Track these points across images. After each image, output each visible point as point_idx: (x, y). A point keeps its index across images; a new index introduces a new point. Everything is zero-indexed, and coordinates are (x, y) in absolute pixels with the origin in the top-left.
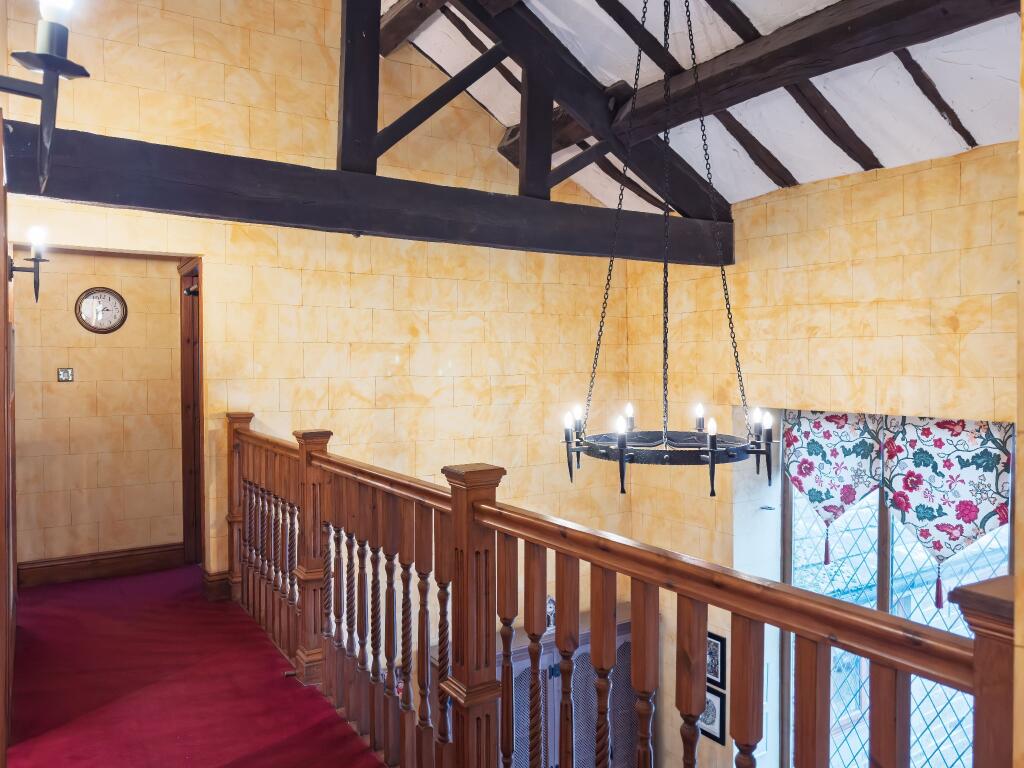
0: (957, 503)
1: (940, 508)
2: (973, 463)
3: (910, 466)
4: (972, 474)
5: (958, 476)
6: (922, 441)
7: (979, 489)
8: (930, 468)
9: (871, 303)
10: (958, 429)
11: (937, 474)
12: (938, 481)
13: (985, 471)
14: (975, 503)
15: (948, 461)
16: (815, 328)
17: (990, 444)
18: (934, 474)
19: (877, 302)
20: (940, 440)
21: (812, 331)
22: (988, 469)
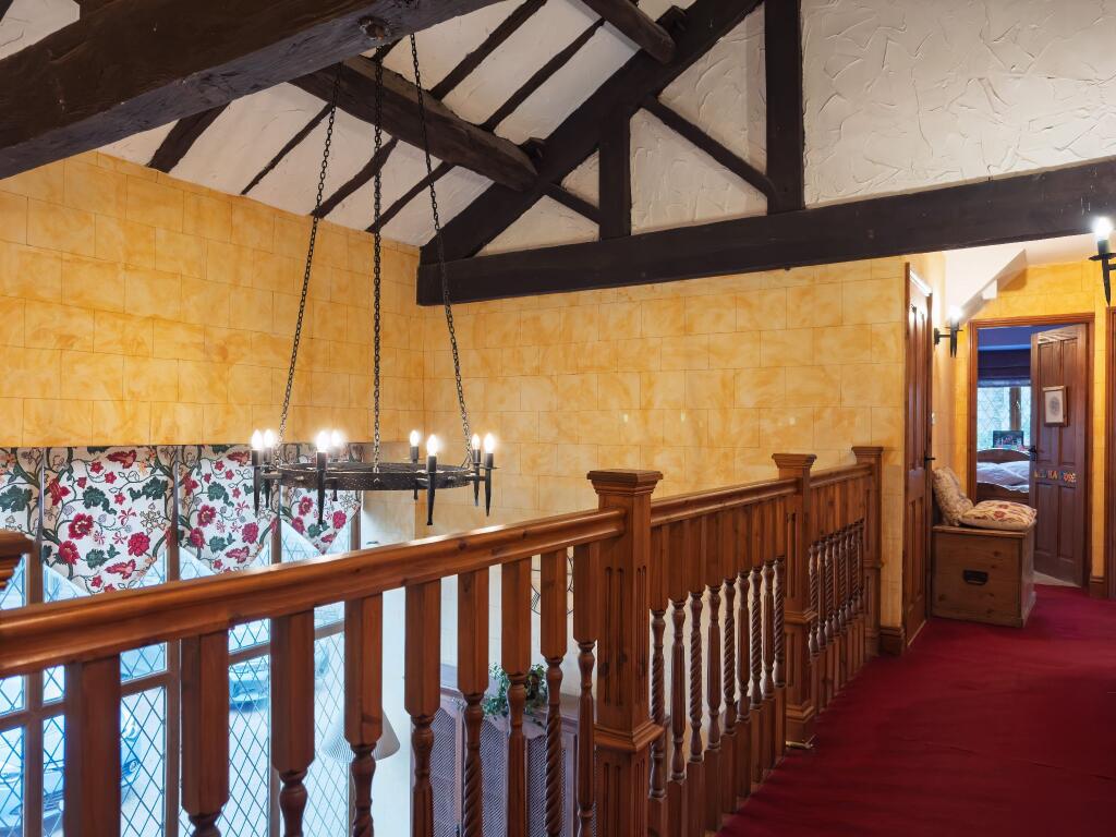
0: (129, 538)
1: (112, 548)
2: (144, 493)
3: (79, 508)
4: (143, 504)
5: (130, 510)
6: (91, 478)
7: (149, 518)
8: (100, 507)
9: (148, 318)
10: (129, 460)
11: (108, 511)
12: (110, 518)
14: (146, 534)
15: (120, 495)
16: (73, 337)
17: (158, 472)
19: (154, 319)
20: (112, 474)
21: (66, 341)
22: (157, 496)
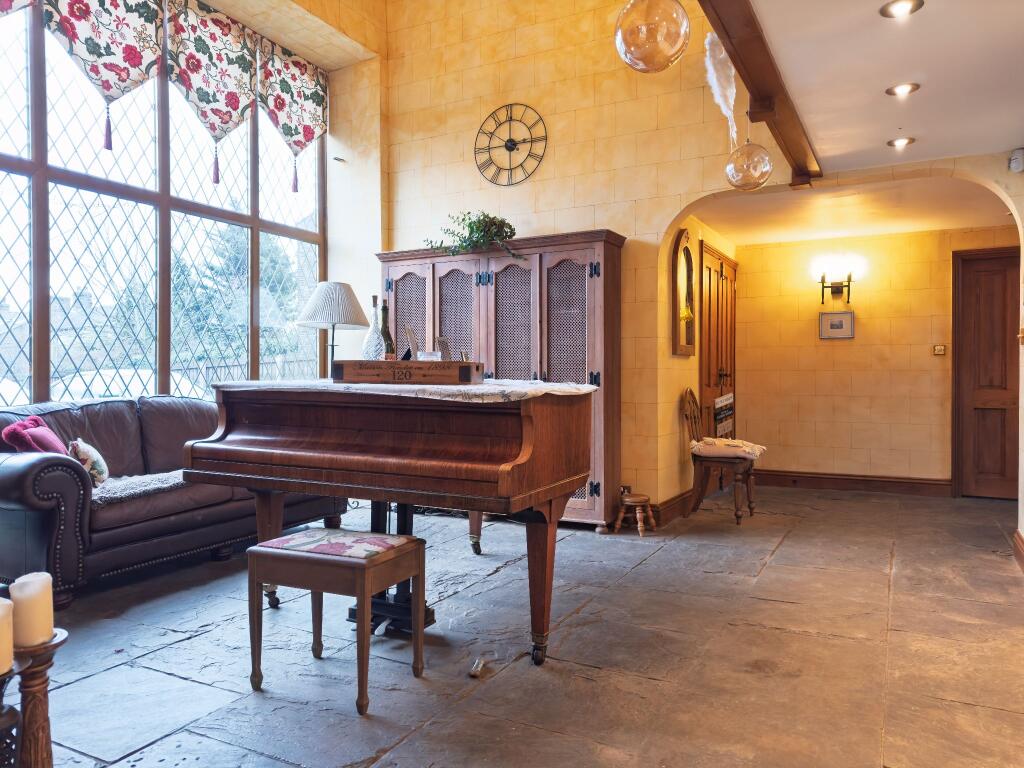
2: (136, 10)
5: (124, 19)
13: (146, 21)
18: (101, 9)
